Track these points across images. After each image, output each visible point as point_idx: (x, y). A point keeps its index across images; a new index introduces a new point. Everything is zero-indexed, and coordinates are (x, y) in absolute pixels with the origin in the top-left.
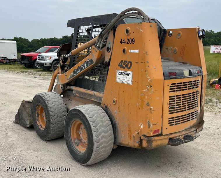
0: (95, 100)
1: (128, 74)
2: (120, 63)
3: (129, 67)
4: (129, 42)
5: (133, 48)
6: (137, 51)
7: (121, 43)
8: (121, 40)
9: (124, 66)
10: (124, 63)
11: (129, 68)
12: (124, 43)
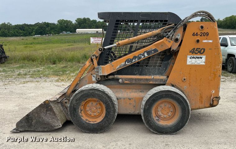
0: (155, 83)
1: (201, 58)
2: (192, 50)
3: (202, 52)
4: (202, 35)
5: (207, 39)
6: (211, 41)
7: (194, 35)
8: (194, 33)
9: (197, 52)
10: (196, 49)
11: (201, 54)
12: (197, 35)
